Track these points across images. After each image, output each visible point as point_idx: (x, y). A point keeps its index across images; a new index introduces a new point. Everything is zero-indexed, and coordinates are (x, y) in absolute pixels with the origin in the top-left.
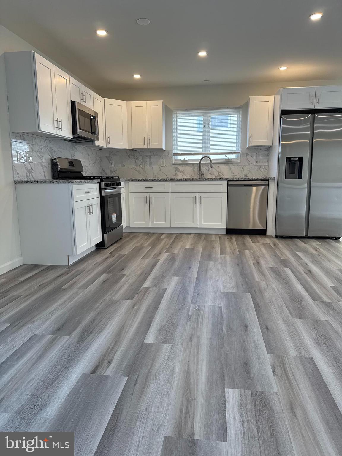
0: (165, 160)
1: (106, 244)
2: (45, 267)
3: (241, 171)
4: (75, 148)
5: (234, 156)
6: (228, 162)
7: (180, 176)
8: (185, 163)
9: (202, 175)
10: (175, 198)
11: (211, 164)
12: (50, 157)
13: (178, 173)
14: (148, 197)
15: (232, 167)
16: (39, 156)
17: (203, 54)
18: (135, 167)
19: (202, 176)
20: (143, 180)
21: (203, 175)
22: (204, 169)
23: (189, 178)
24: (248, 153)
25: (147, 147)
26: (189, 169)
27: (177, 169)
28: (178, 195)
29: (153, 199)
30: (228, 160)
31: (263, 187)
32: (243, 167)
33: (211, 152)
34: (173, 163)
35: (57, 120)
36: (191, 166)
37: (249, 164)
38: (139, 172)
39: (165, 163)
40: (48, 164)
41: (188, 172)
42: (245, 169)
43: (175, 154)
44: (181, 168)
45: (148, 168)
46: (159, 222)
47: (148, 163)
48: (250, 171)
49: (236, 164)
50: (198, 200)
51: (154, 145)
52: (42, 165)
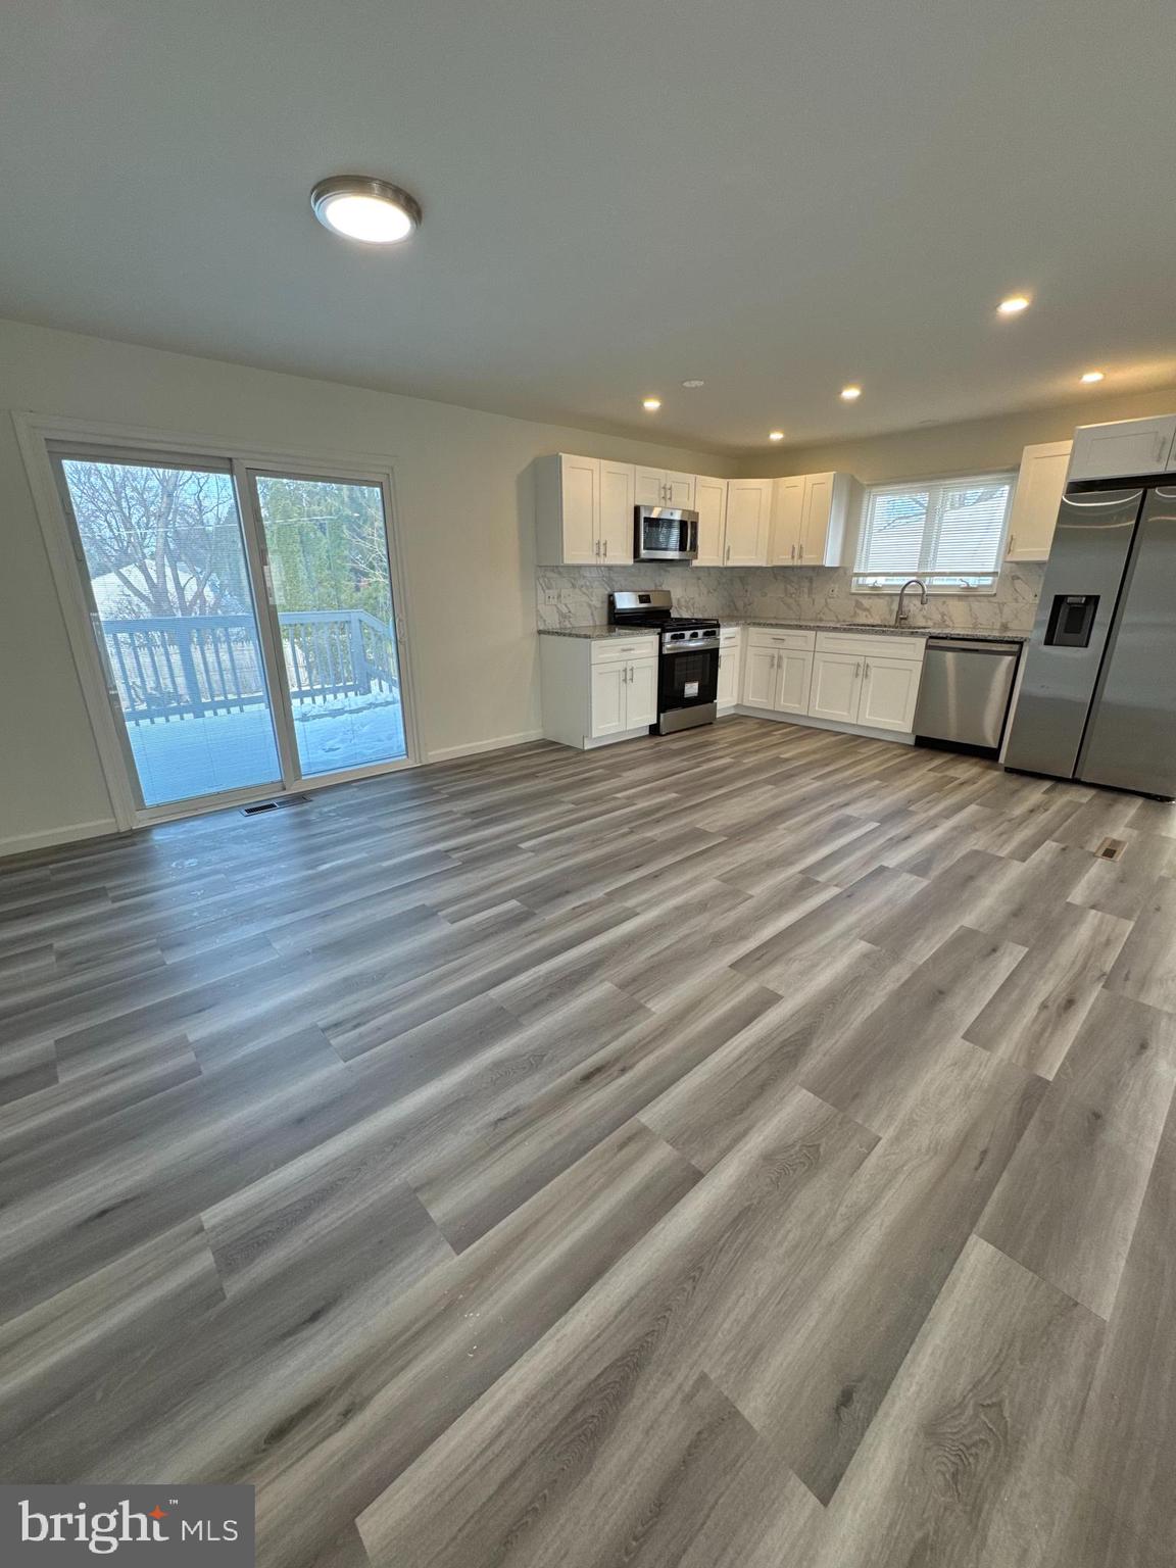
0: (837, 586)
1: (663, 730)
2: (559, 746)
3: (996, 614)
4: (666, 571)
5: (988, 581)
6: (968, 594)
7: (862, 619)
8: (876, 593)
9: (902, 619)
10: (822, 664)
11: (923, 598)
12: (607, 593)
13: (859, 611)
14: (776, 656)
15: (975, 605)
16: (584, 593)
17: (851, 393)
18: (782, 596)
19: (903, 621)
20: (772, 626)
21: (905, 619)
22: (912, 606)
23: (879, 623)
24: (1019, 574)
25: (797, 562)
26: (882, 603)
27: (858, 605)
28: (829, 657)
29: (785, 661)
30: (968, 588)
31: (1010, 658)
32: (1001, 605)
33: (937, 571)
34: (853, 591)
35: (599, 543)
36: (887, 598)
37: (1016, 600)
38: (789, 606)
39: (836, 590)
40: (603, 602)
41: (880, 612)
42: (1006, 610)
43: (858, 575)
44: (866, 602)
45: (805, 599)
46: (788, 705)
47: (806, 590)
48: (1016, 617)
49: (985, 599)
50: (862, 671)
51: (809, 560)
52: (590, 606)
